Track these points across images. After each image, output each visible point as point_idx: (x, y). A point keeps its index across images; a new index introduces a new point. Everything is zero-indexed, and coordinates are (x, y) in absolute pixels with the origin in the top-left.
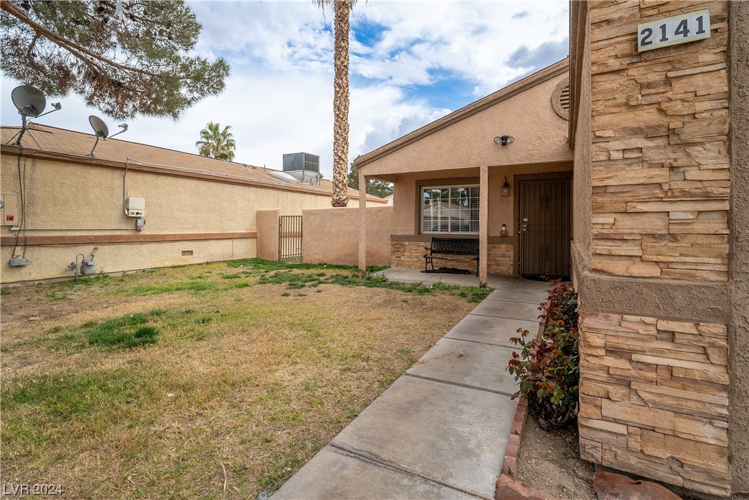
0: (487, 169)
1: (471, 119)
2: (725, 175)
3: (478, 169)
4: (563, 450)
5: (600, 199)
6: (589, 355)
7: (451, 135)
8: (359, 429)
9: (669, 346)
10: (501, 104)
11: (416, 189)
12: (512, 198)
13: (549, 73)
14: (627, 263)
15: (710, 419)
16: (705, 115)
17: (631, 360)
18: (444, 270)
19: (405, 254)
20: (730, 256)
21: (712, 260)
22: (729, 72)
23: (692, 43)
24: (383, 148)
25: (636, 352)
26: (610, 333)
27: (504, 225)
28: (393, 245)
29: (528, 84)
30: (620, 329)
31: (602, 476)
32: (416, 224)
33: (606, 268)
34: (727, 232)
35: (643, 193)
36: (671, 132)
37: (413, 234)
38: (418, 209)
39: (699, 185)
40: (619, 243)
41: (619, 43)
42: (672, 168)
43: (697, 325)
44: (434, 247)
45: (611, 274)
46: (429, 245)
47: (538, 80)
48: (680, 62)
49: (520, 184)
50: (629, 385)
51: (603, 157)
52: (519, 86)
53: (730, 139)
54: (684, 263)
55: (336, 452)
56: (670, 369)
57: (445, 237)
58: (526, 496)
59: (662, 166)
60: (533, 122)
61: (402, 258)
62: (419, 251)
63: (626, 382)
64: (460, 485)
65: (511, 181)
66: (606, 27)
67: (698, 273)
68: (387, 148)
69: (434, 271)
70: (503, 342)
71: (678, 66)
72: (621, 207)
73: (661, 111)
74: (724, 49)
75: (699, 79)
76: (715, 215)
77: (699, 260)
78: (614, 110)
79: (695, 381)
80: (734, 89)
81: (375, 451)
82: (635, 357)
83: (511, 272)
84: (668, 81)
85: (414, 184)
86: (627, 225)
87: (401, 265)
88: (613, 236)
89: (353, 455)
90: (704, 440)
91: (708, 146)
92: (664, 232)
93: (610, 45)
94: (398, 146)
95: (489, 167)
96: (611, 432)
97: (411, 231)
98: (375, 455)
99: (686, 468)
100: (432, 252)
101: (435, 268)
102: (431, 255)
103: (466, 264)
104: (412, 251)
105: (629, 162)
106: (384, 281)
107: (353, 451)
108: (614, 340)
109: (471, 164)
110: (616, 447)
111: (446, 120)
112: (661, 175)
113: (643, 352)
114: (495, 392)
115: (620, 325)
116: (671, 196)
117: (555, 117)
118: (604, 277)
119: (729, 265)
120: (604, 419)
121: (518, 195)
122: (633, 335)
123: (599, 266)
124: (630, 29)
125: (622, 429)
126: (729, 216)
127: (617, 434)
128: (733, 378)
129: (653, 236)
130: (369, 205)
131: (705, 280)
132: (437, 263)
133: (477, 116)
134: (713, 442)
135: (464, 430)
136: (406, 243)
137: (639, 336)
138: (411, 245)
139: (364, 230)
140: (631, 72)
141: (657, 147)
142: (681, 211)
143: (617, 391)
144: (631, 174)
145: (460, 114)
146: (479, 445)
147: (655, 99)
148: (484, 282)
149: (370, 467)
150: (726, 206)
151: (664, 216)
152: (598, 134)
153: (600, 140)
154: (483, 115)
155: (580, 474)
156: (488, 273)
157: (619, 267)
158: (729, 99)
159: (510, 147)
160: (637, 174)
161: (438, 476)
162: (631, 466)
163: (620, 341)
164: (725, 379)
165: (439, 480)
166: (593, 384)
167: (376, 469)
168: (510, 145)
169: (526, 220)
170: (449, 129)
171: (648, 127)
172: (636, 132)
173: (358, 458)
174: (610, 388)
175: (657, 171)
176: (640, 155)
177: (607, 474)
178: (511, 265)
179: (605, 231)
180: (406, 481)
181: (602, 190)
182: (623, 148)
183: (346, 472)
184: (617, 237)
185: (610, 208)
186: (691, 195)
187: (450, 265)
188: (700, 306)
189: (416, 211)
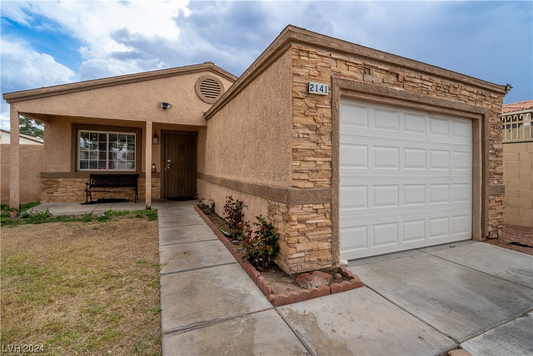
0: (151, 123)
1: (139, 84)
2: (330, 148)
3: (145, 123)
4: (275, 276)
5: (295, 154)
6: (292, 225)
7: (121, 92)
8: (174, 316)
9: (315, 215)
10: (163, 80)
11: (73, 132)
12: (159, 146)
13: (194, 69)
14: (304, 182)
15: (326, 240)
16: (326, 124)
17: (306, 224)
18: (102, 201)
19: (59, 189)
20: (331, 178)
21: (327, 180)
22: (331, 110)
23: (323, 95)
24: (46, 89)
25: (307, 220)
26: (299, 214)
27: (154, 165)
28: (44, 182)
29: (182, 72)
30: (302, 211)
31: (301, 277)
32: (71, 162)
33: (297, 185)
34: (330, 169)
35: (309, 152)
36: (317, 129)
37: (69, 171)
38: (74, 149)
39: (324, 151)
40: (301, 174)
41: (302, 86)
42: (317, 143)
43: (323, 205)
44: (93, 182)
45: (299, 188)
46: (87, 180)
47: (187, 71)
48: (319, 101)
49: (165, 136)
50: (305, 235)
51: (297, 136)
52: (176, 71)
53: (331, 135)
54: (320, 181)
55: (175, 335)
56: (317, 224)
57: (103, 174)
58: (286, 296)
59: (314, 142)
60: (184, 98)
61: (55, 194)
62: (76, 186)
63: (304, 234)
64: (257, 309)
65: (159, 133)
66: (298, 77)
67: (324, 185)
68: (52, 90)
69: (92, 203)
70: (199, 239)
71: (319, 103)
72: (302, 158)
73: (314, 119)
74: (330, 100)
75: (324, 110)
76: (328, 163)
77: (324, 180)
78: (300, 115)
79: (323, 227)
80: (333, 117)
81: (199, 320)
82: (307, 222)
83: (159, 197)
84: (316, 108)
85: (69, 126)
86: (304, 166)
87: (53, 200)
88: (300, 171)
89: (189, 329)
90: (326, 248)
91: (326, 136)
92: (315, 169)
93: (299, 86)
94: (66, 90)
95: (153, 122)
96: (299, 257)
97: (66, 168)
98: (202, 322)
99: (322, 261)
100: (91, 186)
101: (93, 200)
102: (90, 189)
103: (123, 195)
104: (67, 187)
105: (304, 139)
106: (48, 216)
107: (185, 328)
108: (300, 217)
109: (140, 118)
110: (301, 263)
111: (118, 80)
112: (314, 146)
113: (309, 219)
114: (224, 264)
115: (302, 209)
116: (317, 155)
117: (197, 98)
118: (297, 189)
119: (331, 181)
120: (298, 252)
121: (164, 144)
122: (305, 213)
123: (295, 185)
124: (307, 82)
125: (303, 254)
126: (331, 162)
127: (301, 257)
128: (332, 222)
129: (312, 171)
130: (22, 142)
131: (325, 187)
132: (95, 195)
133: (144, 83)
134: (327, 248)
135: (231, 287)
136: (60, 180)
137: (308, 213)
138: (67, 181)
139: (18, 168)
140: (306, 100)
141: (313, 134)
142: (320, 160)
143: (301, 238)
144: (305, 144)
145: (131, 78)
146: (245, 290)
147: (313, 114)
148: (149, 206)
149: (206, 328)
150: (330, 159)
151: (314, 162)
152: (295, 125)
153: (296, 128)
154: (149, 84)
155: (289, 281)
156: (151, 199)
157: (301, 184)
158: (332, 120)
159: (169, 111)
160: (307, 145)
161: (243, 312)
162: (306, 269)
163: (302, 216)
164: (330, 223)
165: (246, 313)
166: (293, 238)
167: (212, 327)
168: (169, 110)
169: (169, 161)
170: (120, 87)
171: (311, 125)
172: (307, 126)
173: (194, 329)
174: (299, 238)
175: (313, 144)
176: (307, 137)
177: (301, 275)
178: (159, 192)
179: (297, 169)
180: (233, 323)
181: (295, 150)
182: (303, 132)
183: (196, 339)
184: (301, 171)
185: (298, 159)
186: (323, 155)
187: (108, 196)
188: (324, 197)
189: (72, 151)
